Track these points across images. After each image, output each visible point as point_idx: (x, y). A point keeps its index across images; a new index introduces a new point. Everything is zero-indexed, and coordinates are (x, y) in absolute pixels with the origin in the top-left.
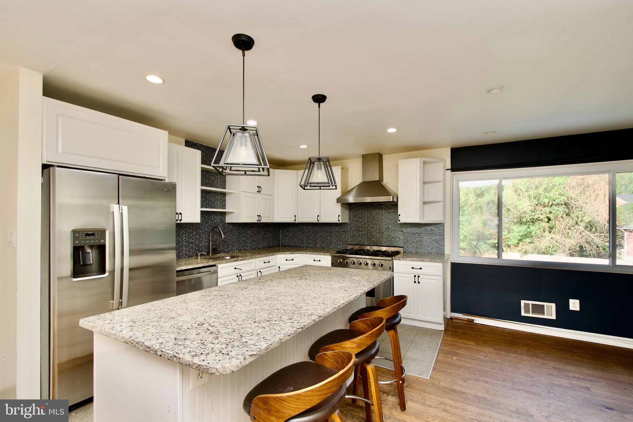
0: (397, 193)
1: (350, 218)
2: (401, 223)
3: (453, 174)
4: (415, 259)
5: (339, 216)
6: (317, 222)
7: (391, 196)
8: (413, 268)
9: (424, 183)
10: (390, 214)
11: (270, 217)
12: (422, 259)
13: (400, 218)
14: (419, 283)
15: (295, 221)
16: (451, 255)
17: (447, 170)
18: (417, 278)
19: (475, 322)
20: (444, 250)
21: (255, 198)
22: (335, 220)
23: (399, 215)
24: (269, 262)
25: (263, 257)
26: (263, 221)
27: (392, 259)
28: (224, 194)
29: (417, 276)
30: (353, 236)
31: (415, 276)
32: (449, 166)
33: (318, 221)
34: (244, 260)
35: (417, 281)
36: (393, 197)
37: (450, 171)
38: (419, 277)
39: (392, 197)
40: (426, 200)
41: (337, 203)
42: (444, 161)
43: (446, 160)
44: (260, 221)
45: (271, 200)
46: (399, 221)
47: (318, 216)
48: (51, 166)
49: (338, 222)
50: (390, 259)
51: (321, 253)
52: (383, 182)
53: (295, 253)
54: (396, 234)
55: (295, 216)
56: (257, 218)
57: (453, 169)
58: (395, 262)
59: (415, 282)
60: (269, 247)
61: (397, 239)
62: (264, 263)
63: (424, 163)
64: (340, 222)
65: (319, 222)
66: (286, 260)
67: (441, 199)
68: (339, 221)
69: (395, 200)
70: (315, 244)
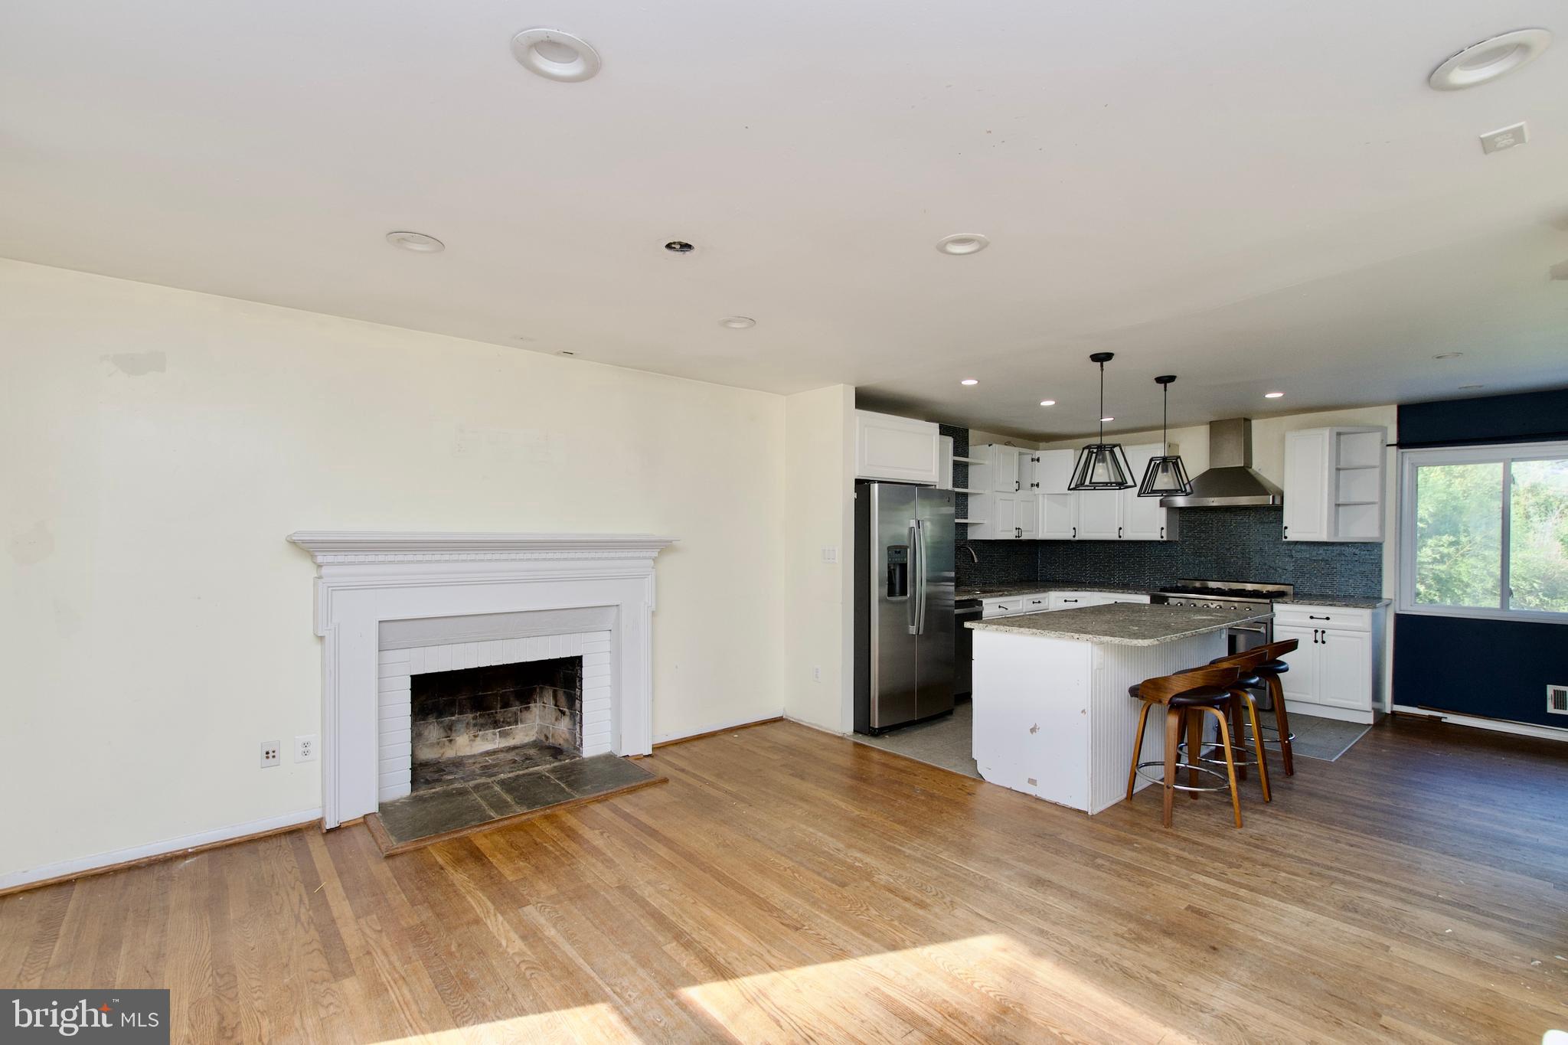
0: (1281, 488)
1: (1181, 532)
2: (1288, 542)
3: (1402, 453)
4: (1316, 602)
5: (1162, 529)
6: (1119, 539)
7: (1268, 494)
8: (1312, 617)
9: (1338, 469)
10: (1266, 526)
11: (1032, 531)
12: (1331, 603)
13: (1287, 533)
14: (1323, 642)
15: (1074, 536)
16: (1395, 600)
17: (1388, 445)
18: (1319, 634)
19: (1443, 720)
20: (1380, 591)
21: (1012, 500)
22: (1155, 536)
23: (1286, 528)
24: (1039, 602)
25: (1032, 593)
26: (1025, 537)
27: (1271, 601)
28: (966, 495)
29: (1320, 631)
30: (1186, 564)
31: (1316, 631)
32: (1393, 437)
33: (1120, 537)
34: (1010, 595)
35: (1320, 640)
36: (1273, 497)
37: (1395, 447)
38: (1323, 632)
39: (1271, 497)
40: (1341, 501)
41: (1161, 506)
42: (1383, 430)
43: (1386, 428)
44: (1019, 537)
45: (1033, 502)
46: (1286, 538)
47: (1120, 529)
48: (869, 481)
49: (1160, 539)
50: (1268, 601)
51: (1130, 591)
52: (1251, 468)
53: (1080, 589)
54: (1277, 561)
55: (1074, 529)
56: (1015, 533)
57: (1402, 444)
58: (1277, 607)
59: (1316, 641)
60: (1021, 581)
61: (1280, 571)
62: (1034, 603)
63: (1339, 434)
64: (1165, 539)
65: (1121, 539)
66: (1065, 601)
67: (1376, 498)
68: (1162, 537)
69: (1278, 502)
70: (1109, 579)
